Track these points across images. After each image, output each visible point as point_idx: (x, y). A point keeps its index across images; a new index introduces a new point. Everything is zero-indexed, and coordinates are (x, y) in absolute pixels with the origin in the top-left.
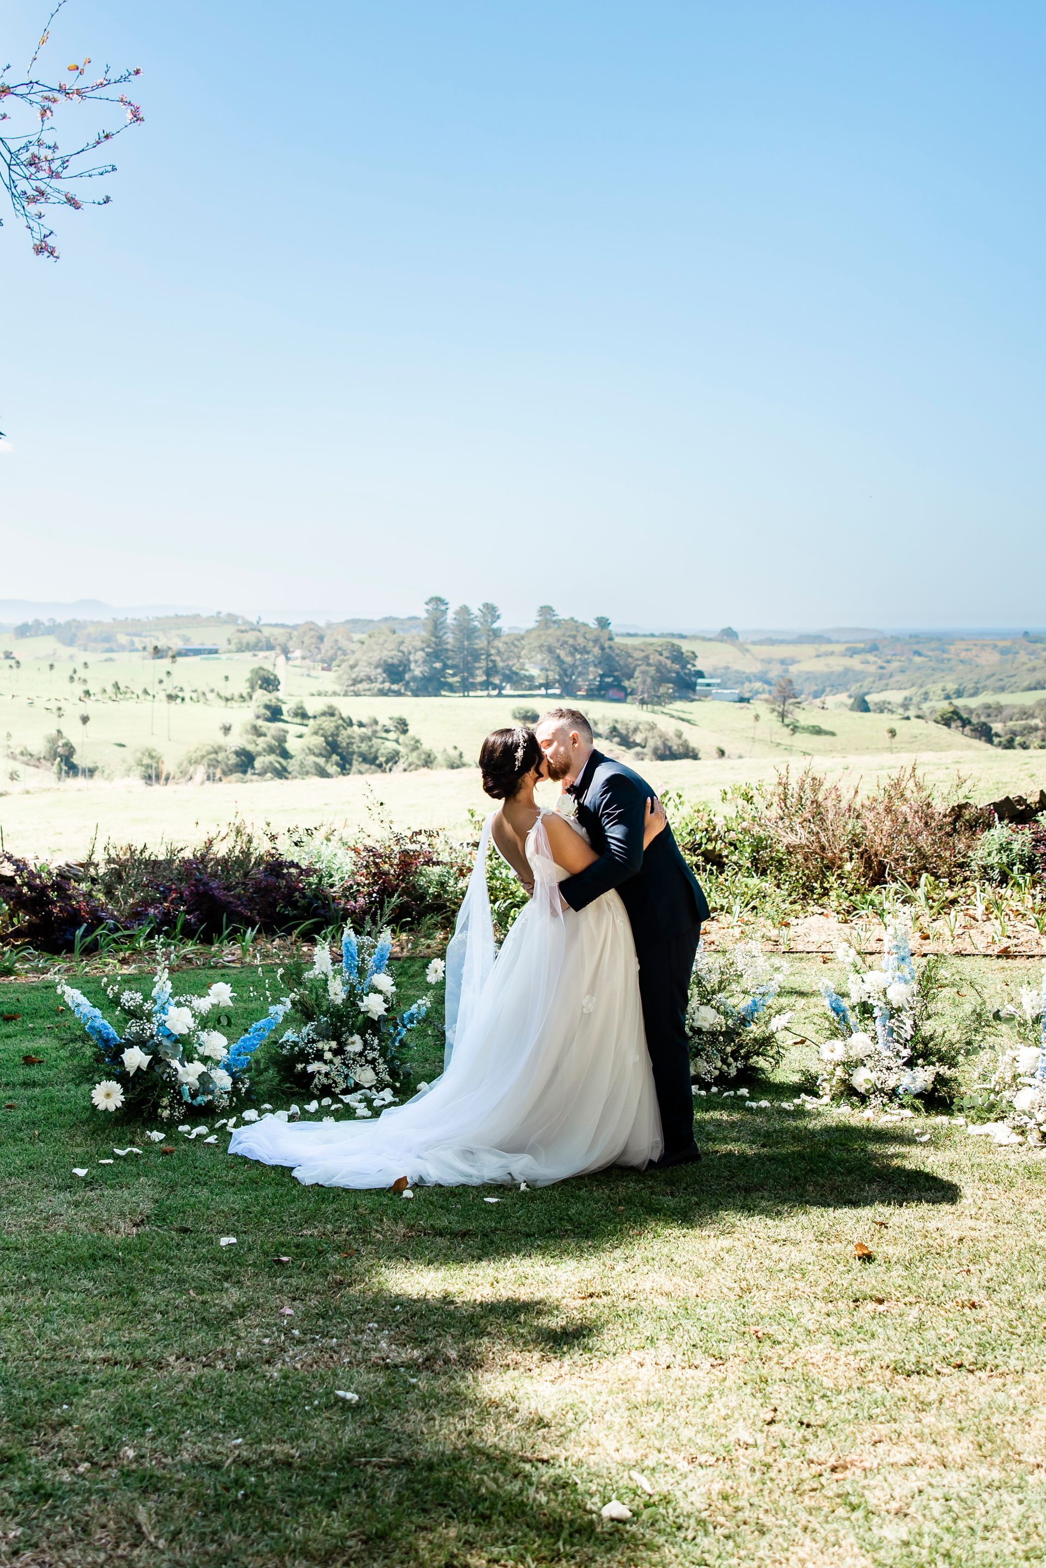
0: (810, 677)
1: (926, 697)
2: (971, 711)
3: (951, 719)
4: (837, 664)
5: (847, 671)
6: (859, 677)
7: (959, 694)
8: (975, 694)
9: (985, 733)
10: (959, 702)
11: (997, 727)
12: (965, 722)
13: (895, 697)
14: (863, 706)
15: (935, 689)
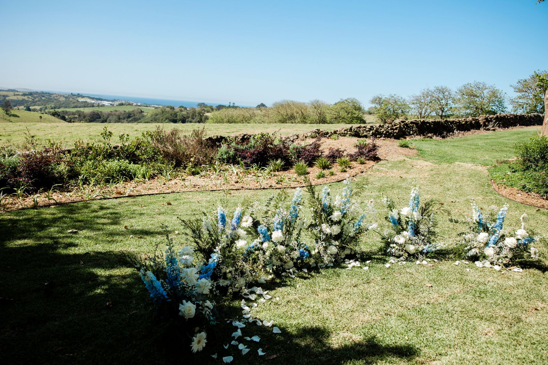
0: (13, 101)
1: (46, 108)
2: (59, 112)
3: (54, 114)
4: (21, 98)
5: (23, 100)
6: (27, 102)
7: (55, 108)
8: (59, 108)
9: (64, 118)
10: (56, 110)
11: (67, 117)
12: (59, 115)
13: (38, 108)
14: (29, 109)
15: (48, 106)
